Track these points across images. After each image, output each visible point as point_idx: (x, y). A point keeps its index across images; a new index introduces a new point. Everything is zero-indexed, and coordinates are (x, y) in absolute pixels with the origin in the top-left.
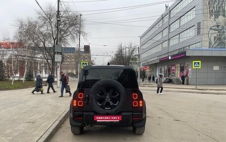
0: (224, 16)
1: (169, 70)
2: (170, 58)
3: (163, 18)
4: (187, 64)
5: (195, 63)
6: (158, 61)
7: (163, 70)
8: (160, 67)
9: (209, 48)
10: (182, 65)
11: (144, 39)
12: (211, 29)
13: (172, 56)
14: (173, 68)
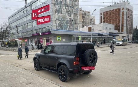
0: (62, 13)
1: (39, 41)
2: (40, 34)
3: (26, 8)
4: (50, 38)
5: (58, 38)
6: (31, 36)
7: (34, 41)
8: (31, 40)
9: (56, 29)
10: (47, 38)
11: (11, 20)
12: (56, 19)
13: (41, 33)
14: (41, 40)
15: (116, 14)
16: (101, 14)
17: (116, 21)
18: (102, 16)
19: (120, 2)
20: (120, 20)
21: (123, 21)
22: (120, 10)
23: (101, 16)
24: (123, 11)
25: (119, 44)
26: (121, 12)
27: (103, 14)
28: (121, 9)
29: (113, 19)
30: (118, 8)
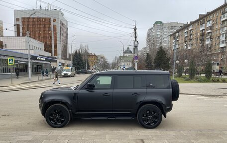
15: (44, 27)
16: (18, 20)
17: (45, 38)
18: (20, 23)
19: (49, 9)
20: (51, 37)
21: (55, 40)
22: (50, 22)
23: (18, 23)
24: (55, 23)
25: (67, 74)
26: (52, 25)
27: (21, 21)
28: (52, 20)
29: (39, 33)
30: (47, 17)
